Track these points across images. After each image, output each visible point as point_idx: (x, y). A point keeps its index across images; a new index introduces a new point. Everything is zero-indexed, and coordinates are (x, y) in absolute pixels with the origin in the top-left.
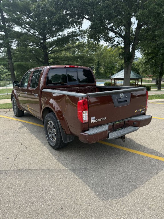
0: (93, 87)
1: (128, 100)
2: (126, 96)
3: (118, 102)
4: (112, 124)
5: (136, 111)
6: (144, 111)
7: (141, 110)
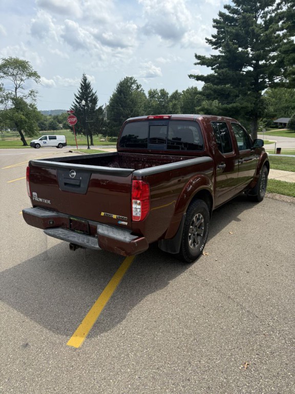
1: (82, 185)
2: (81, 178)
3: (66, 184)
4: (67, 216)
5: (103, 214)
6: (126, 223)
7: (115, 216)
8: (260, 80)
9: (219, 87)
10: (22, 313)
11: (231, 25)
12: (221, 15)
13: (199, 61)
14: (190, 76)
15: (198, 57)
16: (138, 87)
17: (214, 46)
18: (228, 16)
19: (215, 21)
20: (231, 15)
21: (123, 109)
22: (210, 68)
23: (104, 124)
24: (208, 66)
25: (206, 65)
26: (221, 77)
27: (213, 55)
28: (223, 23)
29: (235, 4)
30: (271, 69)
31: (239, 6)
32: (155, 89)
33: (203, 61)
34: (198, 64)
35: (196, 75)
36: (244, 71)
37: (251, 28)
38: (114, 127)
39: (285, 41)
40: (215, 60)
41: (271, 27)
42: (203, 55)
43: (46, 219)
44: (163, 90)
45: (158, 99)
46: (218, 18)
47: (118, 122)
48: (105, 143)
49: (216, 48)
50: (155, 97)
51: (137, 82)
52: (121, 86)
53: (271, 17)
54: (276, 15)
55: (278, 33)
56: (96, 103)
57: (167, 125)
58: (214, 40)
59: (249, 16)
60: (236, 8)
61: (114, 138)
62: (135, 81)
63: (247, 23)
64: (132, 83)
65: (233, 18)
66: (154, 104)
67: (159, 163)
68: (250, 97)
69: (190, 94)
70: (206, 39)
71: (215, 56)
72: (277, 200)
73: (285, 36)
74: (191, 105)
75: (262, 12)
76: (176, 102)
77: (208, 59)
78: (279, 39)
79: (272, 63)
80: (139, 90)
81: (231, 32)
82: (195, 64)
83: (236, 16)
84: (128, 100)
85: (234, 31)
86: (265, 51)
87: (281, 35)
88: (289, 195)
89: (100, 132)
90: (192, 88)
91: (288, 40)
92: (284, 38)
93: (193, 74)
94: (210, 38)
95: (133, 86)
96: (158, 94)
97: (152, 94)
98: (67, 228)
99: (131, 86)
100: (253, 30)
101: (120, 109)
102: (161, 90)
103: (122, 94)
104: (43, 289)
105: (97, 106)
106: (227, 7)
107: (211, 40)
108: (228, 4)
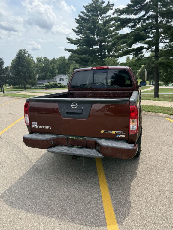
0: (128, 92)
1: (83, 113)
2: (82, 108)
3: (67, 113)
4: (65, 137)
5: (102, 131)
6: (124, 136)
7: (114, 132)
8: (103, 53)
9: (83, 56)
10: (53, 218)
11: (85, 23)
12: (80, 16)
13: (69, 41)
14: (65, 49)
15: (68, 39)
16: (29, 55)
17: (77, 34)
18: (84, 17)
19: (76, 19)
20: (85, 17)
21: (22, 68)
22: (76, 45)
23: (9, 78)
24: (75, 45)
25: (73, 43)
26: (83, 51)
27: (77, 38)
28: (81, 21)
29: (86, 12)
30: (109, 48)
31: (89, 13)
32: (41, 57)
33: (71, 41)
34: (69, 43)
35: (69, 49)
36: (94, 48)
37: (97, 25)
38: (17, 79)
39: (114, 33)
40: (78, 41)
41: (107, 25)
42: (71, 38)
43: (49, 140)
44: (46, 58)
45: (43, 63)
46: (78, 18)
47: (19, 76)
48: (11, 90)
49: (78, 35)
50: (41, 62)
51: (28, 52)
52: (19, 55)
53: (106, 20)
54: (109, 19)
55: (110, 28)
56: (3, 65)
57: (106, 73)
58: (77, 30)
59: (96, 18)
60: (87, 13)
61: (16, 86)
62: (26, 52)
63: (95, 22)
64: (25, 53)
65: (86, 18)
66: (41, 66)
67: (101, 97)
68: (99, 62)
69: (61, 61)
70: (72, 29)
71: (78, 39)
72: (146, 115)
73: (114, 30)
74: (62, 66)
75: (101, 17)
76: (54, 65)
77: (74, 41)
78: (111, 31)
79: (108, 44)
80: (30, 57)
81: (86, 26)
82: (67, 43)
83: (88, 18)
84: (25, 63)
85: (88, 26)
86: (104, 37)
87: (112, 30)
88: (152, 112)
89: (7, 83)
90: (62, 57)
91: (115, 33)
92: (113, 32)
93: (67, 48)
94: (75, 29)
95: (25, 55)
96: (43, 60)
97: (39, 60)
98: (65, 146)
99: (24, 55)
100: (98, 26)
101: (20, 68)
102: (44, 58)
103: (20, 59)
104: (55, 194)
105: (4, 67)
106: (82, 12)
107: (75, 30)
108: (83, 11)
